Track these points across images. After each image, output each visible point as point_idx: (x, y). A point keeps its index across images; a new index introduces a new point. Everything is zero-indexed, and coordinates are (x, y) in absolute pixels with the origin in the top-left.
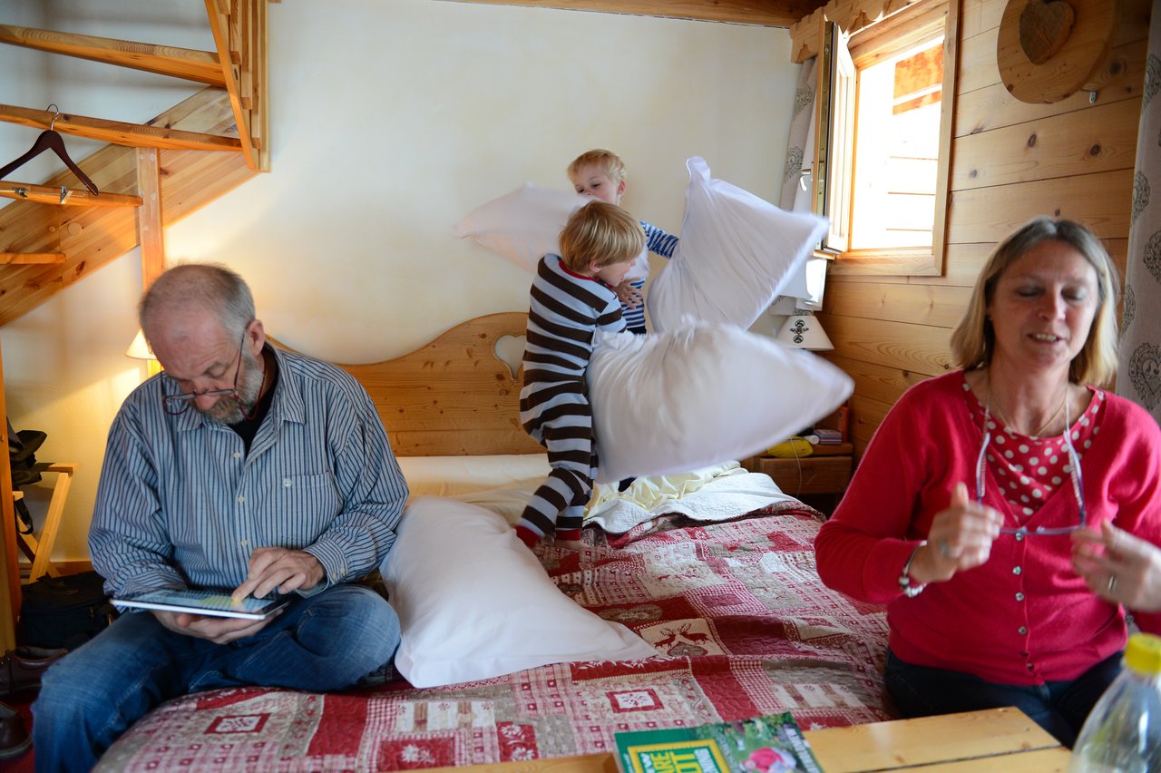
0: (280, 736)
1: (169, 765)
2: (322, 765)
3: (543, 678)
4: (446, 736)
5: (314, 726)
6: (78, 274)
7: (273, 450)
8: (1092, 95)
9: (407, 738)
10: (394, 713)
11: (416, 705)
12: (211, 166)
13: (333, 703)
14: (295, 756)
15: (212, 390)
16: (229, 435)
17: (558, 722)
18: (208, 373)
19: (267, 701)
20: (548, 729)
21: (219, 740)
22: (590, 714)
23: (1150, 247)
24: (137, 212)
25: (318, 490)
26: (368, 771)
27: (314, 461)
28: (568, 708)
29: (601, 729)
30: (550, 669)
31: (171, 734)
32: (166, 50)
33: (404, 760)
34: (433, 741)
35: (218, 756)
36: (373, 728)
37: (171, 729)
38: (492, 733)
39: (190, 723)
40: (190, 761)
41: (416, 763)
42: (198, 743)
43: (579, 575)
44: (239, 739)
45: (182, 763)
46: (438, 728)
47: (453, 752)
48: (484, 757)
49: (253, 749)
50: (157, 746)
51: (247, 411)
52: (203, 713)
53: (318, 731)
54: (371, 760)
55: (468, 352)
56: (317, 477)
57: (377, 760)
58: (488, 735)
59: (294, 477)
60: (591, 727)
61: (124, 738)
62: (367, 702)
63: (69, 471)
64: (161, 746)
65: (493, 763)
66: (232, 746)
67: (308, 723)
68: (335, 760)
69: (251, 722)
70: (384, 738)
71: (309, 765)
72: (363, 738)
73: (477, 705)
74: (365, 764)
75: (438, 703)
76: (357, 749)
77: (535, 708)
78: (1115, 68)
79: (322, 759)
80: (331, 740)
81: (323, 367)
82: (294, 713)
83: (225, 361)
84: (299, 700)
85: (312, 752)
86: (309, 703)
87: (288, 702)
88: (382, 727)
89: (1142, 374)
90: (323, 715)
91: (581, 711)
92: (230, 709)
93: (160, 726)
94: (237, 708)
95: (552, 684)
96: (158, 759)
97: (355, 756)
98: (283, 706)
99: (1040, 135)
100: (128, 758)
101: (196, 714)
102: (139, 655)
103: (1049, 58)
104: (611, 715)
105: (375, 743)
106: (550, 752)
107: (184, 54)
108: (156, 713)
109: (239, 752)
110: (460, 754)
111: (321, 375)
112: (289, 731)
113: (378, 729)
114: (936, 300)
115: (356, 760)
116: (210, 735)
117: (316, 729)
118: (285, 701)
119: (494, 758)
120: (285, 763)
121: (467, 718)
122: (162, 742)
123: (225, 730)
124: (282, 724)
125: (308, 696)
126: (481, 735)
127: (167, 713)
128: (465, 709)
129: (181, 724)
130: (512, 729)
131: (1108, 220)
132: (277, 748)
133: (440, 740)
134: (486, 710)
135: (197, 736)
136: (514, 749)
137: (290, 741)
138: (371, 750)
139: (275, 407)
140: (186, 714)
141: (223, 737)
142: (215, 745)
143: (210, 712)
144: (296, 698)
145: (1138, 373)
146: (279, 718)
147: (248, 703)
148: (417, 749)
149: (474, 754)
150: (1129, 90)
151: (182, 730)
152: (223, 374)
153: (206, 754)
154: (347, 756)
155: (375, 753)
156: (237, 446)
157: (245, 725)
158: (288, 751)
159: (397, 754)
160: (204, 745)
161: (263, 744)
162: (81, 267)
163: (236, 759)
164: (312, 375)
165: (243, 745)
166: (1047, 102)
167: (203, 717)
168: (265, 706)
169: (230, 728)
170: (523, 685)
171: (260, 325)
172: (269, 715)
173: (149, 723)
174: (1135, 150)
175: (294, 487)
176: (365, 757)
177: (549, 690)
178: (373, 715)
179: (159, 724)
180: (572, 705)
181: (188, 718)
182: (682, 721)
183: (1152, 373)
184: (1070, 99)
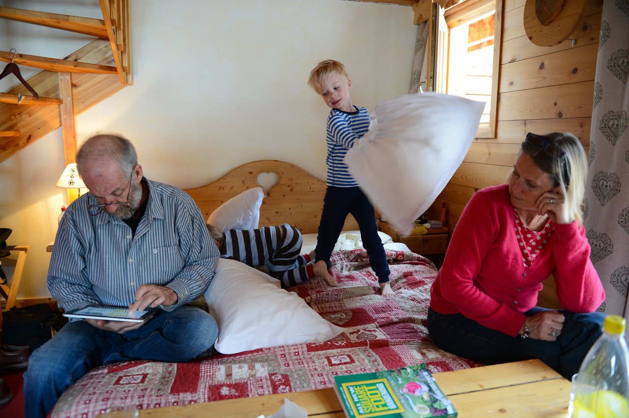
0: (155, 385)
1: (96, 401)
2: (179, 398)
3: (292, 351)
4: (243, 381)
5: (171, 380)
6: (28, 142)
7: (147, 234)
8: (573, 42)
9: (222, 383)
10: (214, 371)
11: (226, 366)
12: (100, 82)
13: (182, 367)
14: (163, 394)
15: (116, 202)
16: (124, 226)
17: (301, 372)
18: (113, 193)
19: (146, 367)
20: (296, 376)
21: (122, 388)
22: (317, 367)
23: (603, 121)
24: (59, 107)
25: (172, 255)
26: (203, 400)
27: (169, 239)
28: (306, 365)
29: (323, 374)
30: (296, 347)
31: (96, 386)
32: (75, 18)
33: (222, 394)
34: (236, 385)
35: (122, 396)
36: (204, 379)
37: (95, 383)
38: (267, 379)
39: (105, 380)
40: (108, 399)
41: (228, 395)
42: (112, 390)
43: (309, 297)
44: (133, 387)
45: (103, 400)
46: (238, 378)
47: (247, 389)
48: (264, 391)
49: (141, 392)
50: (89, 392)
51: (133, 213)
52: (112, 374)
53: (174, 381)
54: (205, 395)
55: (243, 182)
56: (171, 248)
57: (208, 394)
58: (265, 380)
59: (159, 248)
60: (318, 374)
61: (70, 389)
62: (200, 366)
63: (25, 250)
64: (91, 392)
65: (269, 394)
66: (129, 391)
67: (169, 377)
68: (185, 395)
69: (138, 378)
70: (210, 383)
71: (172, 398)
72: (199, 384)
73: (258, 366)
74: (201, 396)
75: (237, 365)
76: (197, 389)
77: (289, 365)
78: (585, 28)
79: (179, 395)
80: (182, 385)
81: (172, 189)
82: (161, 373)
83: (122, 187)
84: (163, 366)
85: (172, 392)
86: (169, 367)
87: (157, 367)
88: (208, 378)
89: (599, 187)
90: (176, 374)
91: (312, 366)
92: (126, 372)
93: (89, 382)
94: (130, 371)
95: (297, 354)
96: (90, 399)
97: (196, 393)
98: (155, 369)
99: (546, 63)
100: (74, 399)
101: (108, 375)
102: (80, 345)
103: (551, 22)
104: (328, 368)
105: (205, 386)
106: (298, 387)
107: (85, 21)
108: (86, 375)
109: (133, 394)
110: (251, 390)
111: (172, 194)
112: (159, 382)
113: (207, 379)
114: (492, 151)
115: (197, 395)
116: (117, 385)
117: (173, 380)
118: (156, 366)
119: (269, 392)
120: (159, 398)
121: (253, 372)
122: (91, 390)
123: (125, 383)
124: (156, 378)
125: (168, 364)
126: (261, 380)
127: (92, 375)
128: (252, 368)
129: (100, 380)
130: (278, 377)
131: (582, 107)
132: (154, 391)
133: (240, 383)
134: (263, 368)
135: (110, 386)
136: (279, 386)
137: (160, 387)
138: (204, 390)
139: (148, 211)
140: (102, 375)
141: (124, 387)
142: (120, 391)
143: (116, 374)
144: (161, 365)
145: (596, 187)
146: (153, 376)
147: (136, 368)
148: (228, 389)
149: (259, 390)
150: (592, 39)
151: (101, 383)
152: (121, 194)
153: (116, 395)
154: (192, 392)
155: (206, 391)
156: (128, 232)
157: (135, 380)
158: (160, 392)
159: (218, 391)
160: (114, 391)
161: (146, 389)
162: (29, 138)
163: (132, 397)
164: (167, 194)
165: (135, 390)
166: (549, 46)
167: (112, 376)
168: (145, 369)
169: (127, 382)
170: (282, 355)
171: (140, 167)
172: (147, 374)
173: (83, 380)
174: (595, 71)
175: (159, 253)
176: (201, 393)
177: (295, 357)
178: (203, 373)
179: (88, 381)
180: (307, 364)
181: (104, 377)
182: (364, 369)
183: (604, 187)
184: (562, 44)
